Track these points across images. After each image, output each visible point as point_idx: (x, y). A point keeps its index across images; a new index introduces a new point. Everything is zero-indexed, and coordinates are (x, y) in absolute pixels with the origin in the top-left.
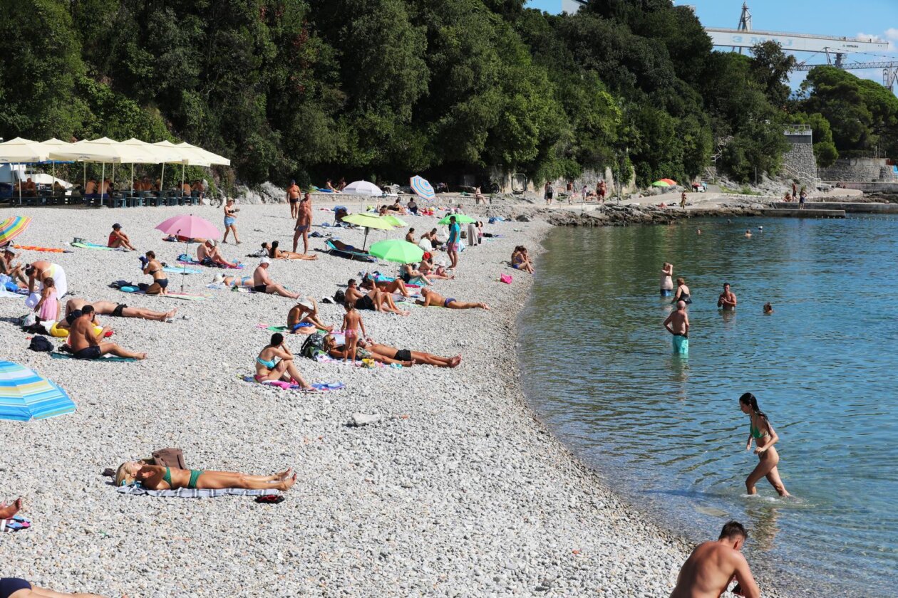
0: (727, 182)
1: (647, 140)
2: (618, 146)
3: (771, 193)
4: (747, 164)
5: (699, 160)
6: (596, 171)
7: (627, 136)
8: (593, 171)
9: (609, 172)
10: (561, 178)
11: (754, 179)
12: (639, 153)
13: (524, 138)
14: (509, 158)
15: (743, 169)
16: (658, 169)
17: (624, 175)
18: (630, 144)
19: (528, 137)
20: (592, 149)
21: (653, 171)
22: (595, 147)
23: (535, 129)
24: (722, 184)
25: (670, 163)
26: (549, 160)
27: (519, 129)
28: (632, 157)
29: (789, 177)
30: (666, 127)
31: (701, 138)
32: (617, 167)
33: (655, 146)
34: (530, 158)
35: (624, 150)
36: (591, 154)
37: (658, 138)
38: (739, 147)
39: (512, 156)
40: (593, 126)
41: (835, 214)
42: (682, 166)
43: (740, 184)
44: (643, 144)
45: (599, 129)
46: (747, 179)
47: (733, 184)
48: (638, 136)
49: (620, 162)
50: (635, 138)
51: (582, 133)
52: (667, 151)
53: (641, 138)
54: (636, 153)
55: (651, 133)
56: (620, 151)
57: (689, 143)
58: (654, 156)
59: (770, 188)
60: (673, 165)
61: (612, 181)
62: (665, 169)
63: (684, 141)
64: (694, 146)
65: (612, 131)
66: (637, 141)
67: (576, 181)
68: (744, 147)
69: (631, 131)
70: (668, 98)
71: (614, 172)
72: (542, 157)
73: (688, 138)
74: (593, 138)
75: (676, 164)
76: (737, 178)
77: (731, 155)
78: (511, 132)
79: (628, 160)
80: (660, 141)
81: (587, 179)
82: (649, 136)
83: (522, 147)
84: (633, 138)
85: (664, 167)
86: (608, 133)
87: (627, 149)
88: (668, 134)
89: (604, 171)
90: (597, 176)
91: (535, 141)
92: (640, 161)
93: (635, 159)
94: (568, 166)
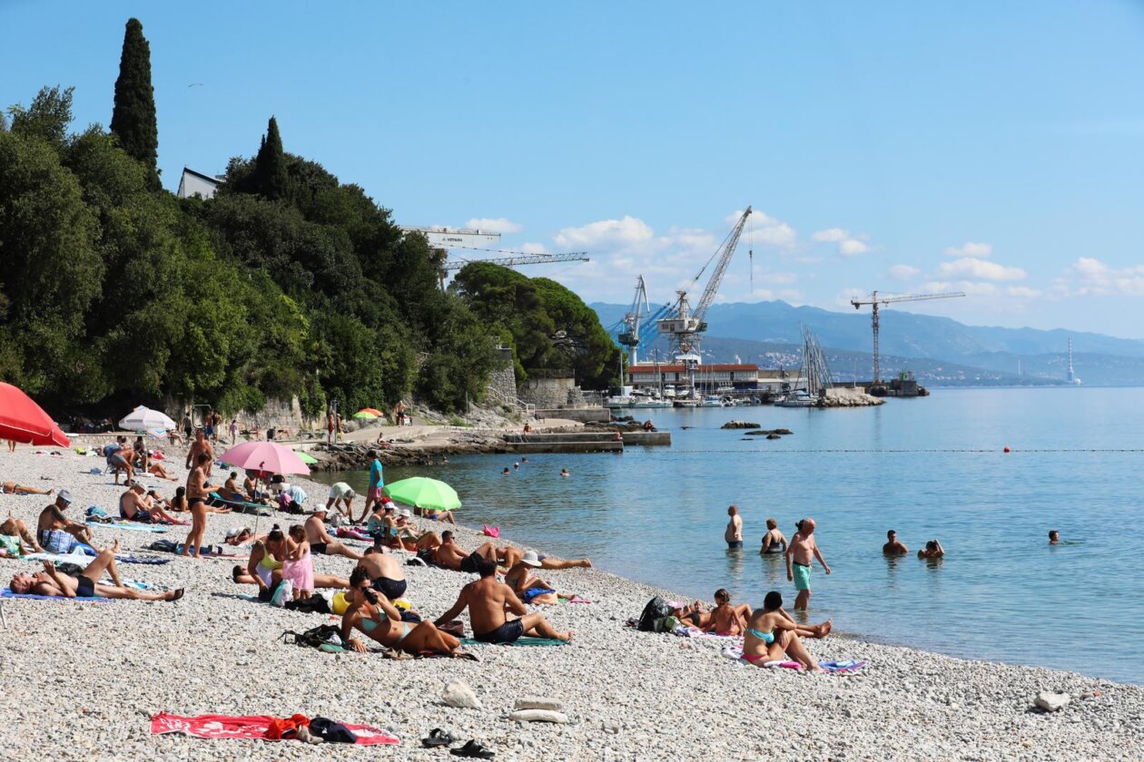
0: (428, 411)
1: (340, 358)
2: (304, 367)
3: (484, 424)
4: (453, 388)
5: (400, 384)
6: (281, 400)
7: (316, 353)
8: (277, 402)
9: (296, 403)
10: (242, 411)
11: (461, 407)
12: (331, 375)
13: (211, 356)
14: (191, 385)
15: (448, 394)
16: (353, 397)
17: (314, 405)
18: (320, 364)
19: (216, 356)
20: (278, 373)
21: (348, 399)
22: (281, 370)
23: (225, 346)
24: (422, 414)
25: (366, 388)
26: (236, 386)
27: (207, 345)
28: (323, 381)
29: (497, 404)
30: (363, 342)
31: (403, 354)
32: (305, 395)
33: (352, 365)
34: (214, 383)
35: (313, 372)
36: (276, 377)
37: (354, 355)
38: (440, 365)
39: (196, 382)
40: (278, 341)
41: (610, 447)
42: (381, 392)
43: (443, 414)
44: (336, 363)
45: (285, 345)
46: (453, 407)
47: (436, 414)
48: (329, 354)
49: (308, 389)
50: (326, 356)
51: (264, 351)
52: (364, 372)
53: (333, 356)
54: (328, 376)
55: (346, 349)
56: (308, 374)
57: (388, 360)
58: (349, 380)
59: (482, 418)
60: (370, 390)
61: (299, 413)
62: (361, 396)
63: (382, 358)
64: (395, 366)
65: (299, 347)
66: (329, 359)
67: (258, 414)
68: (448, 366)
69: (320, 347)
70: (358, 302)
71: (302, 402)
72: (229, 383)
73: (387, 355)
74: (278, 357)
75: (374, 389)
76: (440, 407)
77: (429, 376)
78: (196, 349)
79: (317, 385)
80: (357, 360)
81: (270, 411)
82: (342, 353)
83: (208, 369)
84: (323, 356)
85: (361, 394)
86: (296, 349)
87: (318, 371)
88: (366, 349)
89: (290, 400)
90: (283, 408)
91: (224, 362)
92: (333, 386)
93: (327, 384)
94: (250, 395)
